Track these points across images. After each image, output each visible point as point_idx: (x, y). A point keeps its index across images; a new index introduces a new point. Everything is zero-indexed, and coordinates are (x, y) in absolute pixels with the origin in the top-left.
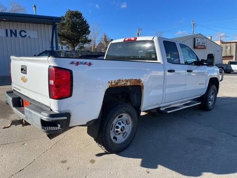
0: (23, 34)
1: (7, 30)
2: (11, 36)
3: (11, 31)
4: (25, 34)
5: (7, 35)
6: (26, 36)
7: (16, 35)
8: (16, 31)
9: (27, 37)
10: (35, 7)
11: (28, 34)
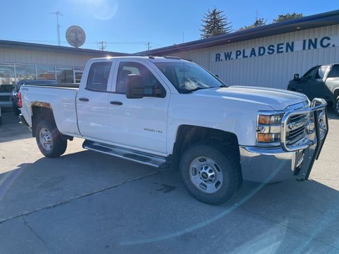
0: (325, 42)
1: (305, 41)
2: (309, 48)
3: (310, 41)
4: (328, 42)
5: (304, 48)
6: (329, 45)
7: (315, 47)
8: (316, 40)
9: (331, 46)
11: (332, 42)
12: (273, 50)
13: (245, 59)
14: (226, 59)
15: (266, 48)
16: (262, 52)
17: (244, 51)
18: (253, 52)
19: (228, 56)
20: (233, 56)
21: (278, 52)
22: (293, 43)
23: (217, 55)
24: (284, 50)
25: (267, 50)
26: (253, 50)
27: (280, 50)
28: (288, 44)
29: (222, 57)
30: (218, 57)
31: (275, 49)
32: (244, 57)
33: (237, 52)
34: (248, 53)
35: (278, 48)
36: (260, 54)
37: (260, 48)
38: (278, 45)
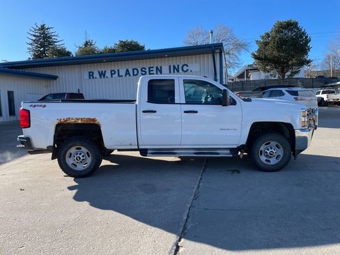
0: (185, 68)
1: (170, 66)
2: (174, 72)
3: (174, 66)
4: (187, 68)
5: (170, 71)
6: (188, 70)
7: (178, 71)
8: (178, 66)
10: (212, 32)
11: (190, 68)
12: (146, 72)
13: (120, 78)
14: (101, 77)
15: (139, 70)
16: (136, 73)
17: (118, 71)
18: (127, 73)
19: (102, 74)
20: (108, 74)
21: (150, 74)
22: (161, 67)
23: (90, 73)
24: (155, 72)
25: (140, 72)
26: (127, 70)
27: (151, 72)
28: (157, 68)
29: (96, 75)
30: (91, 75)
31: (147, 71)
32: (119, 76)
33: (111, 71)
34: (123, 72)
35: (150, 71)
36: (134, 75)
37: (133, 69)
38: (149, 68)
